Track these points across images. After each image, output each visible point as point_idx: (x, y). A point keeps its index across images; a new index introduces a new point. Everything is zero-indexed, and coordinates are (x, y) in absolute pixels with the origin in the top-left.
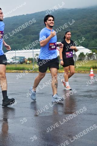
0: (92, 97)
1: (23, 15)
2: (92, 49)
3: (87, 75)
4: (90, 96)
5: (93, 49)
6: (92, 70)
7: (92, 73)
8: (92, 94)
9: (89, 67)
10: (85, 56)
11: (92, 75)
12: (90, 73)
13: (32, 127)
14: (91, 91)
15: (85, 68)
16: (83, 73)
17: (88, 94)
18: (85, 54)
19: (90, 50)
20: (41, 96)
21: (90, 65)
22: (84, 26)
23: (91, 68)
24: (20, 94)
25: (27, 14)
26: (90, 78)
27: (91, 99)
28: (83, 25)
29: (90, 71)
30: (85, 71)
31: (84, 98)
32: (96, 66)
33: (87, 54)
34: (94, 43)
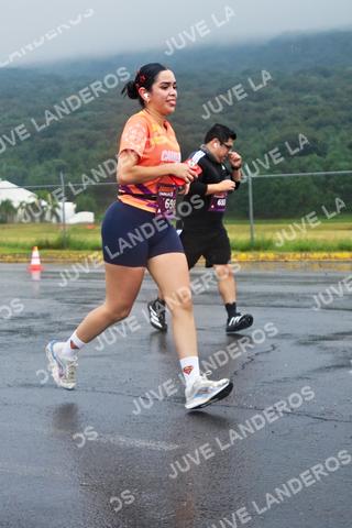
0: (36, 334)
2: (37, 189)
3: (22, 267)
4: (30, 332)
5: (42, 189)
6: (36, 253)
7: (36, 261)
8: (36, 324)
9: (29, 244)
10: (15, 211)
11: (35, 268)
12: (30, 262)
14: (33, 316)
15: (16, 246)
16: (9, 262)
17: (21, 326)
18: (16, 205)
19: (30, 193)
21: (32, 239)
22: (12, 120)
23: (32, 248)
26: (30, 277)
27: (31, 339)
28: (10, 117)
29: (29, 257)
30: (14, 255)
31: (9, 337)
32: (47, 242)
33: (21, 204)
34: (42, 173)
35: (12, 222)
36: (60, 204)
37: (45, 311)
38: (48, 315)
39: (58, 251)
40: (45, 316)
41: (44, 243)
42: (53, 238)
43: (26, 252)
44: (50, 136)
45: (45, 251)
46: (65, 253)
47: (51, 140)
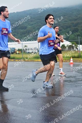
0: (72, 82)
1: (14, 13)
2: (72, 41)
3: (68, 63)
4: (70, 81)
5: (73, 41)
7: (72, 62)
8: (72, 79)
9: (69, 56)
10: (66, 47)
11: (71, 63)
13: (21, 107)
14: (71, 77)
16: (64, 62)
17: (68, 79)
18: (66, 46)
19: (70, 43)
20: (29, 81)
22: (65, 22)
23: (71, 58)
24: (11, 80)
25: (17, 12)
26: (70, 66)
27: (71, 83)
28: (65, 21)
29: (70, 60)
30: (65, 60)
33: (67, 45)
34: (73, 37)
35: (65, 51)
36: (78, 45)
37: (75, 75)
38: (76, 76)
39: (78, 59)
40: (75, 77)
41: (74, 56)
42: (76, 55)
43: (69, 59)
44: (76, 26)
45: (74, 59)
46: (80, 59)
47: (76, 27)
